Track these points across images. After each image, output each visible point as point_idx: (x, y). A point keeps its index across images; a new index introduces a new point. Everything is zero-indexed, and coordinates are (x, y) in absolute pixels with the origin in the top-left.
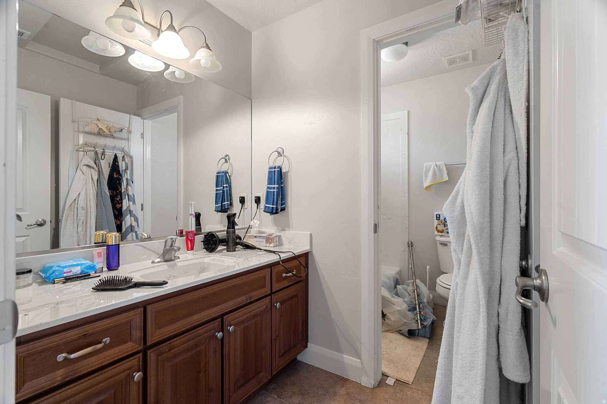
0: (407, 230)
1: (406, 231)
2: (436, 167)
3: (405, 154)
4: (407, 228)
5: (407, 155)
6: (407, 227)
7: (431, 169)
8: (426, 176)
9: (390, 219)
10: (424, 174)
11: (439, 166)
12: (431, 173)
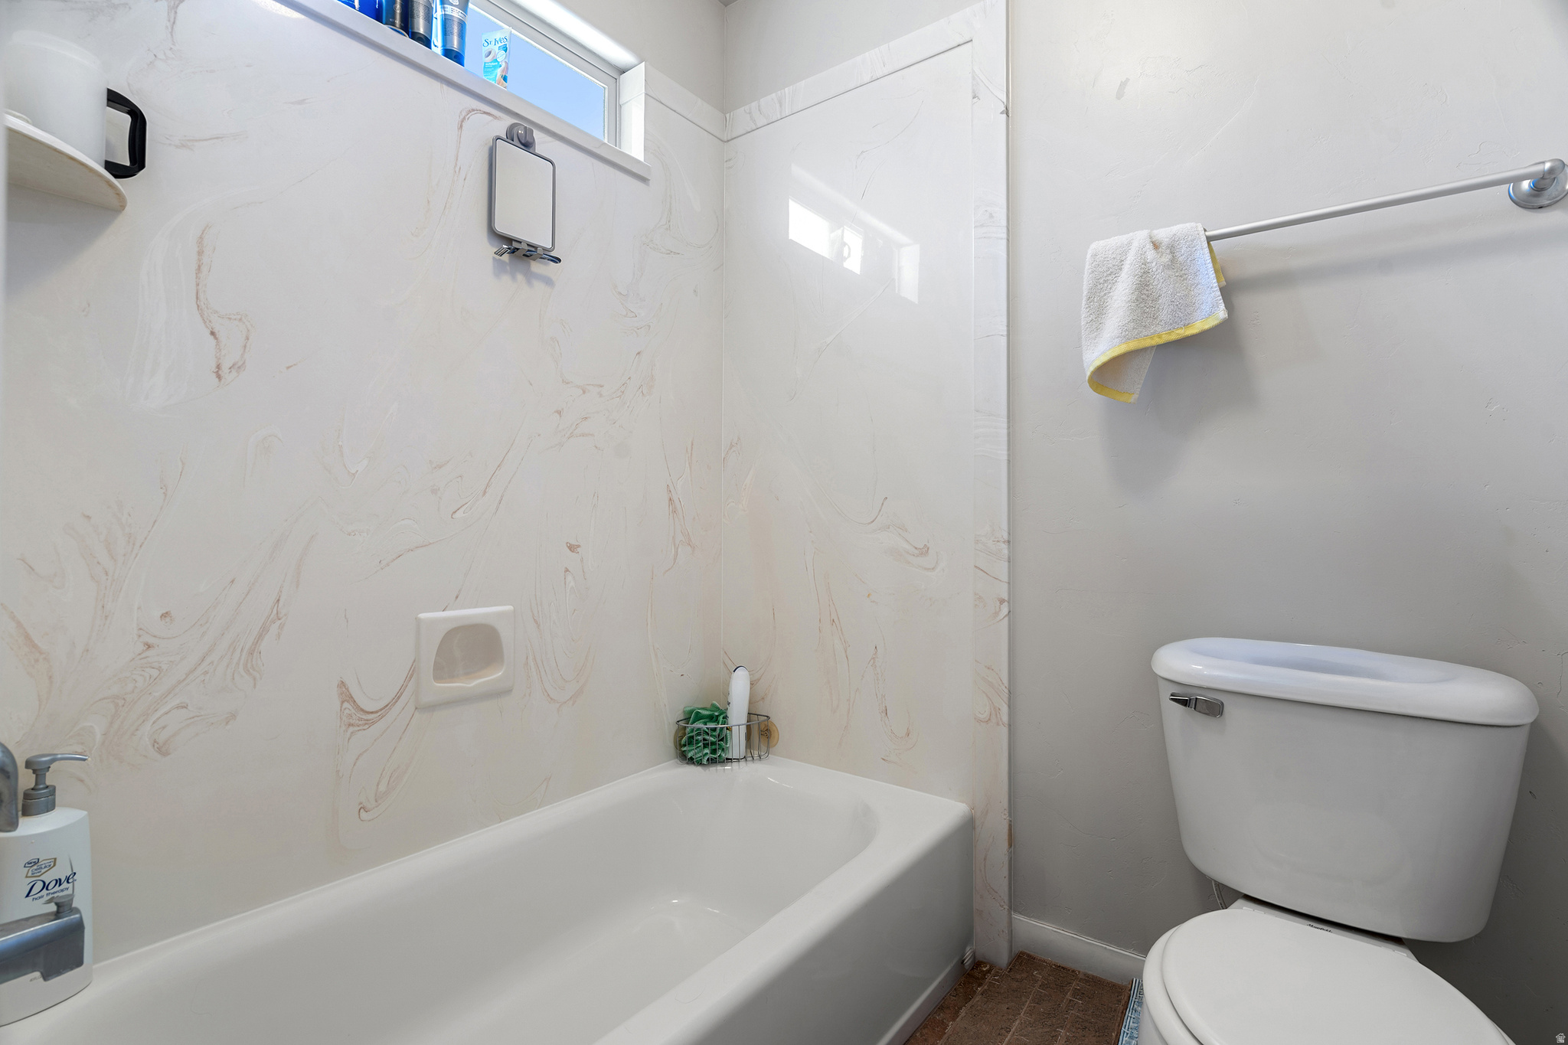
0: (1005, 610)
1: (996, 614)
2: (1151, 254)
3: (991, 216)
4: (1002, 601)
5: (1004, 223)
6: (1005, 596)
7: (1126, 267)
8: (1099, 311)
9: (924, 551)
10: (1084, 303)
11: (1172, 248)
12: (1121, 293)
